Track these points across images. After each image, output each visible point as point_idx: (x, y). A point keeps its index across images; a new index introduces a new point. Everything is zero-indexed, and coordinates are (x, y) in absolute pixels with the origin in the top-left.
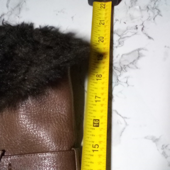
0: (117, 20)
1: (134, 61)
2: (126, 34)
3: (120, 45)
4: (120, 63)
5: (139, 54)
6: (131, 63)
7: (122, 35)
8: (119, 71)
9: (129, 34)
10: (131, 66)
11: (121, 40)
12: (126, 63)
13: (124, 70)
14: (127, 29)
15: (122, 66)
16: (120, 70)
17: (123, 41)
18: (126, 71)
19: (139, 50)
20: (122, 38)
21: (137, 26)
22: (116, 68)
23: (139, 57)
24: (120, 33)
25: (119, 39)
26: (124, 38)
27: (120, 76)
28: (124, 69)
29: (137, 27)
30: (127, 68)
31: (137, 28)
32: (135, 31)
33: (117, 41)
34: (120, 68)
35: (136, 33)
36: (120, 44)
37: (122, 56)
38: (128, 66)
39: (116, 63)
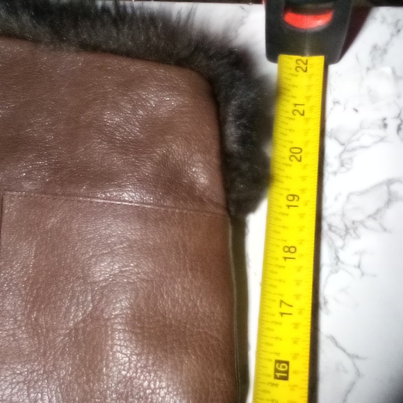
0: (337, 102)
1: (378, 211)
2: (358, 140)
3: (343, 169)
4: (343, 215)
5: (390, 193)
6: (370, 216)
7: (349, 141)
8: (341, 237)
9: (366, 140)
10: (370, 223)
11: (345, 156)
12: (359, 217)
13: (354, 235)
14: (361, 127)
15: (349, 224)
16: (343, 233)
17: (351, 159)
18: (358, 237)
19: (390, 182)
20: (349, 151)
21: (385, 119)
22: (333, 229)
23: (389, 202)
24: (343, 138)
25: (342, 153)
26: (354, 149)
27: (342, 248)
28: (351, 231)
29: (386, 122)
30: (361, 230)
31: (385, 126)
32: (381, 132)
33: (336, 157)
34: (344, 228)
35: (382, 139)
36: (342, 165)
37: (348, 197)
38: (362, 223)
39: (334, 215)
